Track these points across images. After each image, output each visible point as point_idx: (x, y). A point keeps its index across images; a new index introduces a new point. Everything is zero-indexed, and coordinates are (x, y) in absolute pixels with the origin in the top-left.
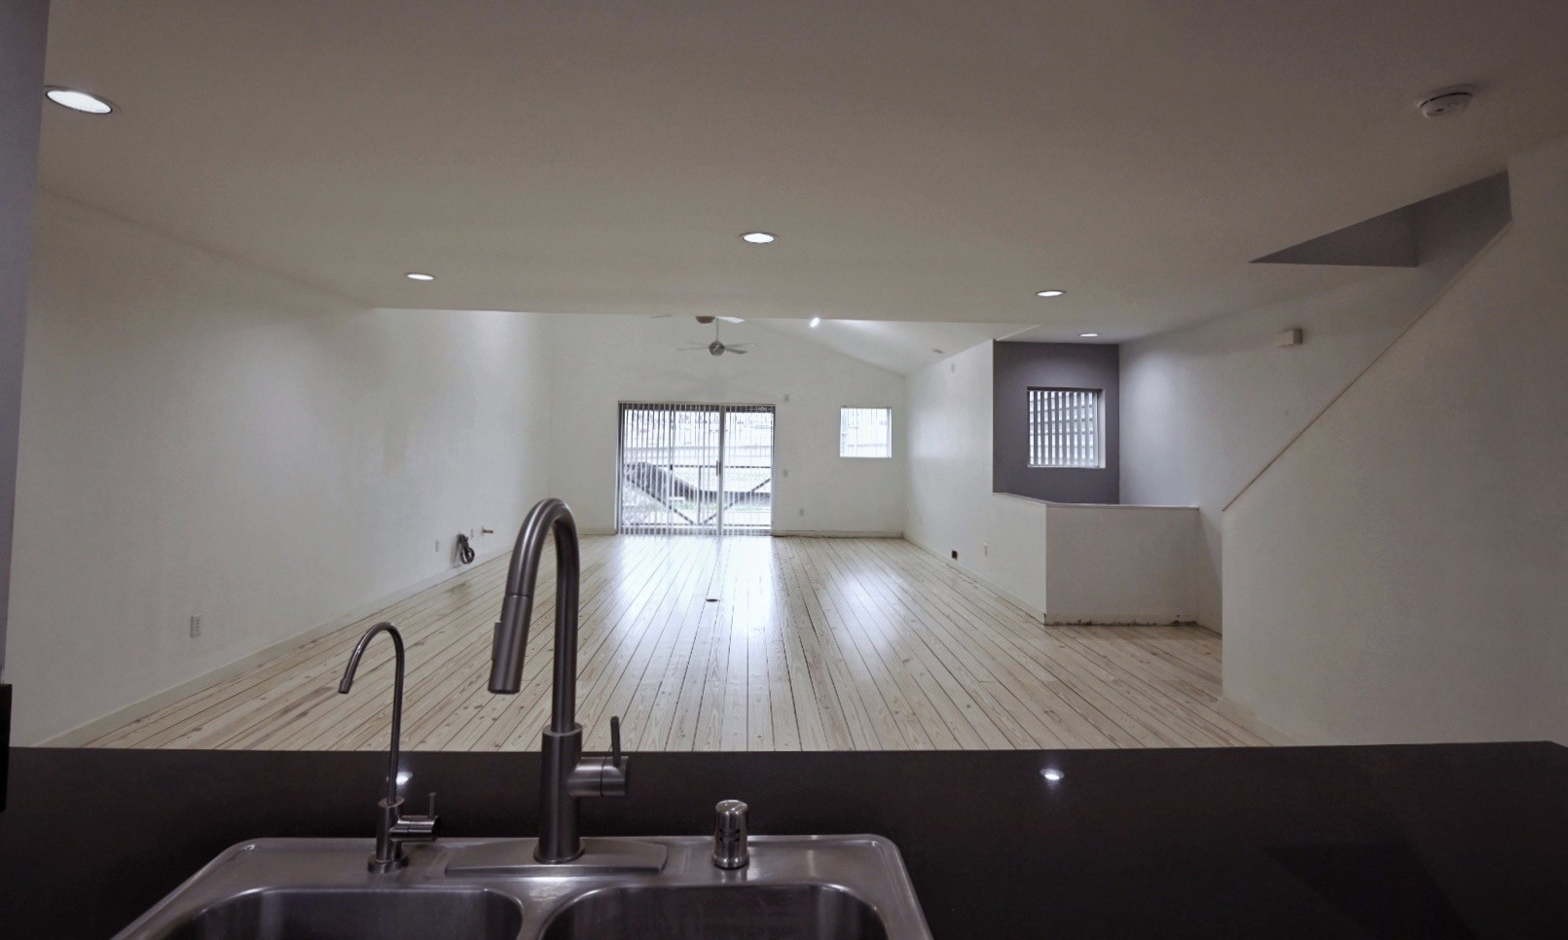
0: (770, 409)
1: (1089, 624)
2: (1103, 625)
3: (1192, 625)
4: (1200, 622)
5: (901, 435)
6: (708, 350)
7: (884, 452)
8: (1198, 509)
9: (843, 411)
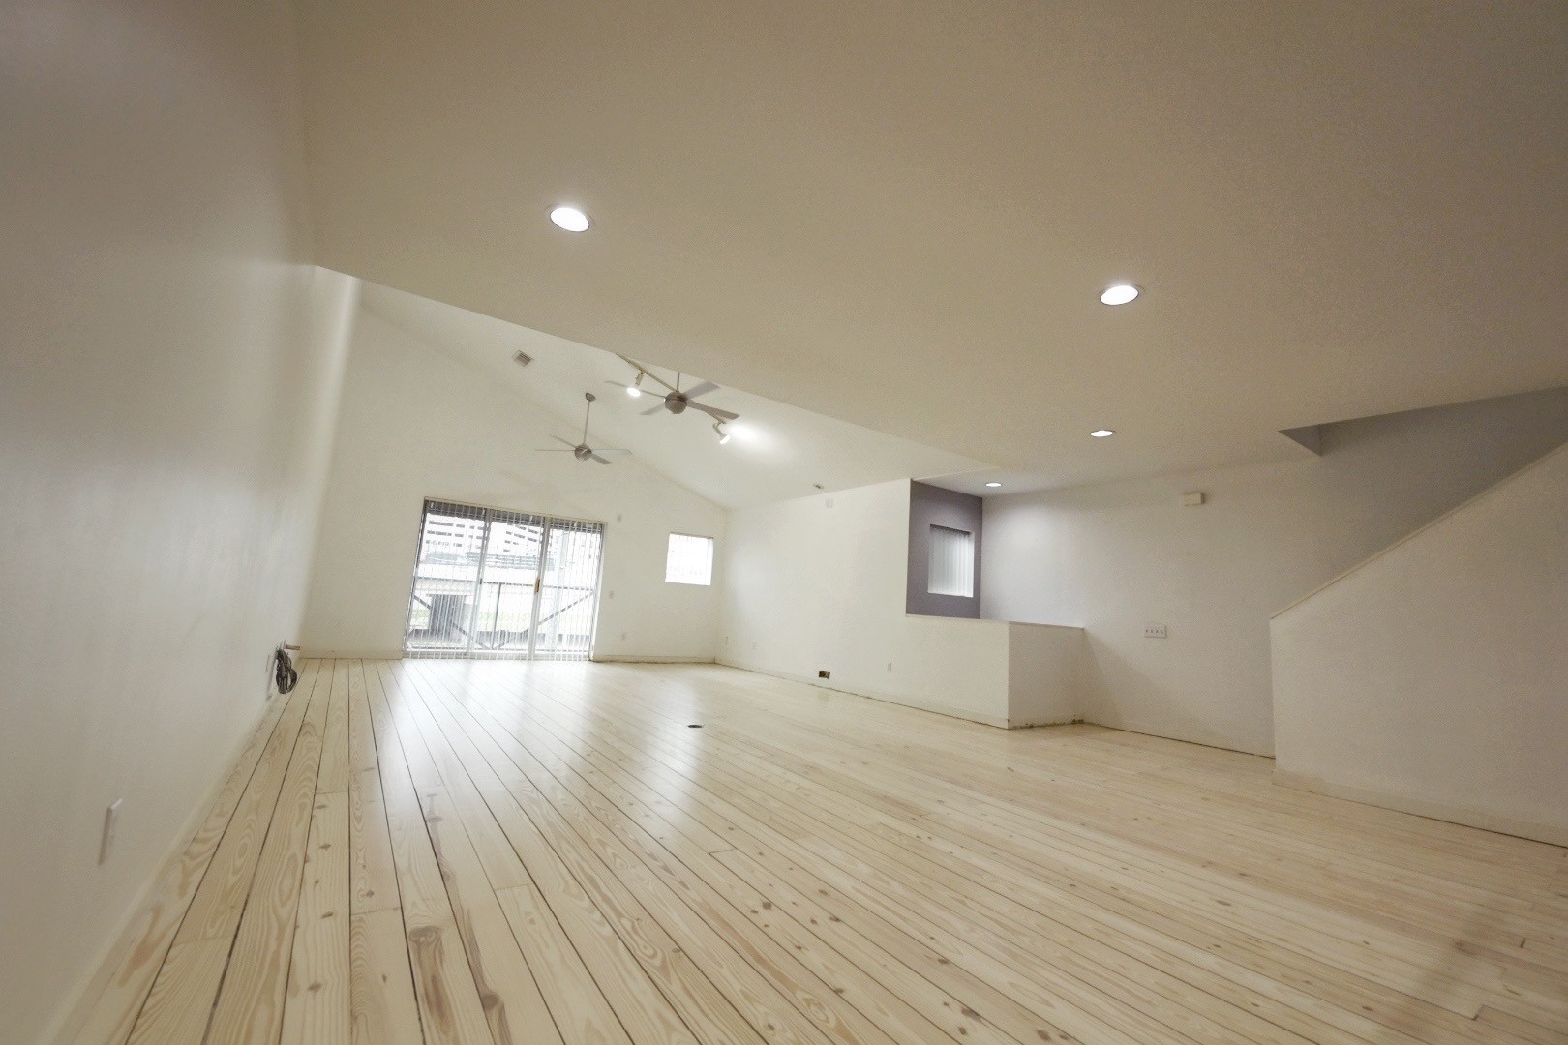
0: (599, 528)
1: (1031, 727)
2: (1038, 726)
3: (1081, 722)
4: (1086, 720)
5: (721, 565)
6: (573, 453)
7: (704, 578)
8: (1083, 629)
9: (672, 537)
